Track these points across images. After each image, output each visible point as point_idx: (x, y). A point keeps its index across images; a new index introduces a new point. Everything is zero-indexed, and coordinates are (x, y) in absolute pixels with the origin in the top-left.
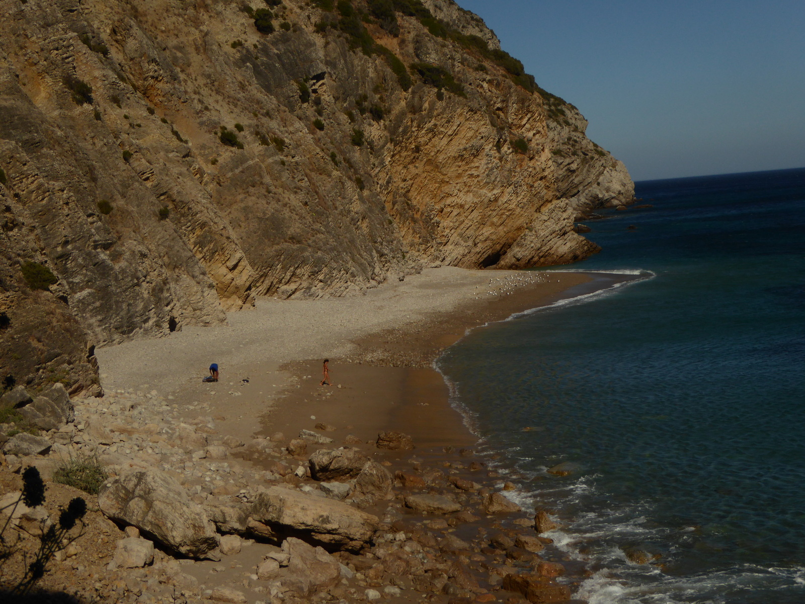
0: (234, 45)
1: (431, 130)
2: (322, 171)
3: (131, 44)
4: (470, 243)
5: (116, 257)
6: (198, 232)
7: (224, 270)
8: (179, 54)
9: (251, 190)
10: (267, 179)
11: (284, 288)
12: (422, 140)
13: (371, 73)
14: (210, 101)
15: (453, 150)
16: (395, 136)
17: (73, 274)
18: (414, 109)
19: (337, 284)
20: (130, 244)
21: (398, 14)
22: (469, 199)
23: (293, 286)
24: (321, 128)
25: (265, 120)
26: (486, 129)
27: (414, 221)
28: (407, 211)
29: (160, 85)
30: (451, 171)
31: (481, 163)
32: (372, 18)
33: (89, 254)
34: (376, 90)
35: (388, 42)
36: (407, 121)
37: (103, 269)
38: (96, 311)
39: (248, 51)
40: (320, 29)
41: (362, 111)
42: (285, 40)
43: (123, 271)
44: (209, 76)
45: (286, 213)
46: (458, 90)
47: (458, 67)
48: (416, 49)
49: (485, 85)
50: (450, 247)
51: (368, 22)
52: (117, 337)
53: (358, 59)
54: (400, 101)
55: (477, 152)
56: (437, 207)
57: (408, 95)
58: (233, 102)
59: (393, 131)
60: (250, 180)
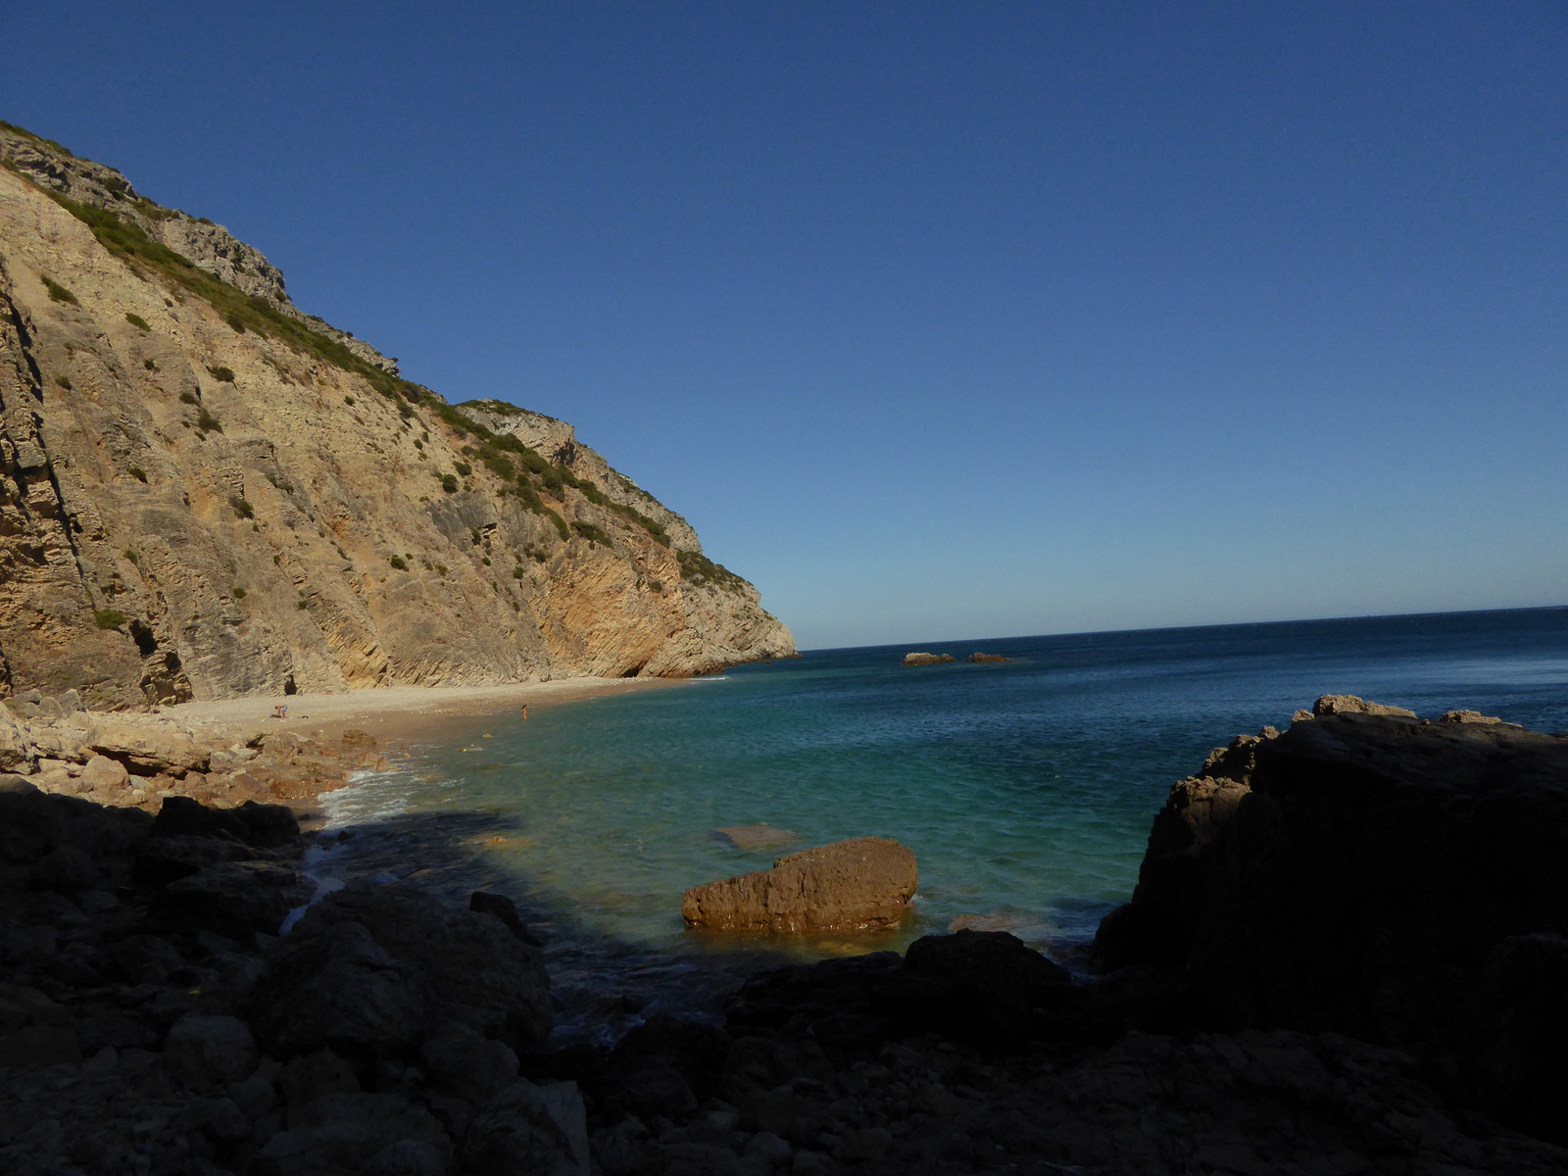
0: (422, 500)
1: (583, 571)
2: (479, 593)
3: (325, 491)
4: (614, 659)
5: (242, 632)
6: (341, 625)
7: (361, 655)
8: (369, 502)
9: (411, 602)
10: (425, 595)
11: (429, 678)
12: (576, 579)
13: (539, 527)
14: (388, 536)
15: (602, 587)
16: (554, 575)
17: (199, 642)
18: (571, 555)
19: (474, 677)
20: (257, 622)
21: (565, 487)
22: (614, 625)
23: (437, 677)
24: (488, 563)
25: (433, 552)
26: (629, 572)
27: (567, 639)
28: (562, 633)
29: (347, 522)
30: (600, 603)
31: (624, 598)
32: (544, 488)
33: (217, 628)
34: (542, 540)
35: (555, 506)
36: (564, 564)
37: (227, 640)
38: (217, 672)
39: (432, 504)
40: (501, 494)
41: (529, 555)
42: (465, 498)
43: (247, 642)
44: (391, 518)
45: (438, 620)
46: (607, 543)
47: (609, 526)
48: (576, 511)
49: (630, 540)
50: (596, 662)
51: (541, 490)
52: (231, 693)
53: (529, 516)
54: (560, 548)
55: (621, 590)
56: (588, 631)
57: (567, 544)
58: (409, 538)
59: (553, 571)
60: (411, 595)
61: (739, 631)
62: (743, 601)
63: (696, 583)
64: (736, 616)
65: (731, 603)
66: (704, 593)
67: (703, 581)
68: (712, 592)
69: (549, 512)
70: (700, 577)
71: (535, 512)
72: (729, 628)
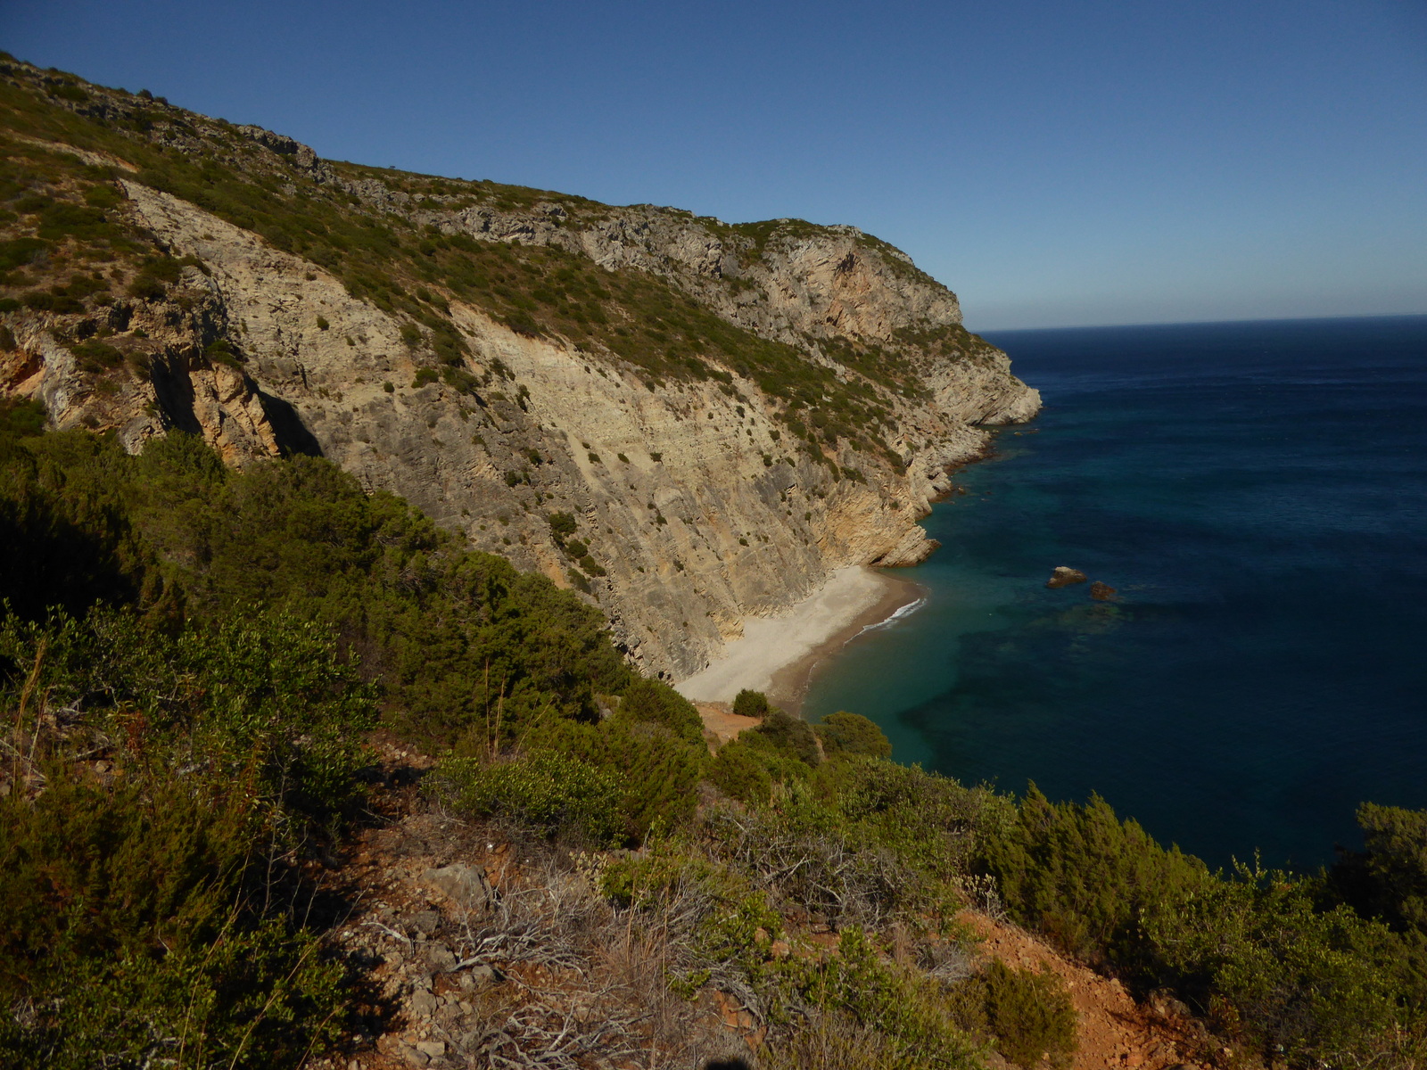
0: (753, 478)
1: (848, 502)
2: (786, 546)
3: (704, 497)
4: (864, 555)
7: (731, 625)
9: (751, 567)
10: (758, 560)
11: (761, 613)
12: (843, 507)
13: (821, 474)
14: (736, 519)
15: (859, 510)
16: (829, 506)
18: (840, 492)
21: (838, 437)
22: (866, 533)
23: (765, 613)
24: (790, 513)
25: (761, 525)
26: (876, 499)
27: (837, 546)
28: (833, 540)
30: (858, 520)
31: (873, 516)
32: (825, 440)
34: (822, 482)
35: (830, 454)
36: (836, 499)
39: (758, 480)
40: (798, 450)
41: (814, 494)
42: (777, 469)
43: (690, 650)
46: (864, 481)
47: (866, 466)
48: (845, 459)
49: (879, 475)
50: (854, 557)
51: (822, 443)
52: (687, 677)
53: (815, 467)
54: (834, 488)
55: (871, 511)
56: (849, 538)
57: (838, 485)
58: (748, 518)
59: (829, 504)
60: (750, 562)
61: (988, 401)
62: (992, 373)
63: (953, 360)
64: (985, 388)
65: (982, 377)
66: (958, 369)
67: (959, 358)
68: (966, 368)
69: (829, 461)
70: (956, 354)
71: (819, 464)
72: (979, 398)
